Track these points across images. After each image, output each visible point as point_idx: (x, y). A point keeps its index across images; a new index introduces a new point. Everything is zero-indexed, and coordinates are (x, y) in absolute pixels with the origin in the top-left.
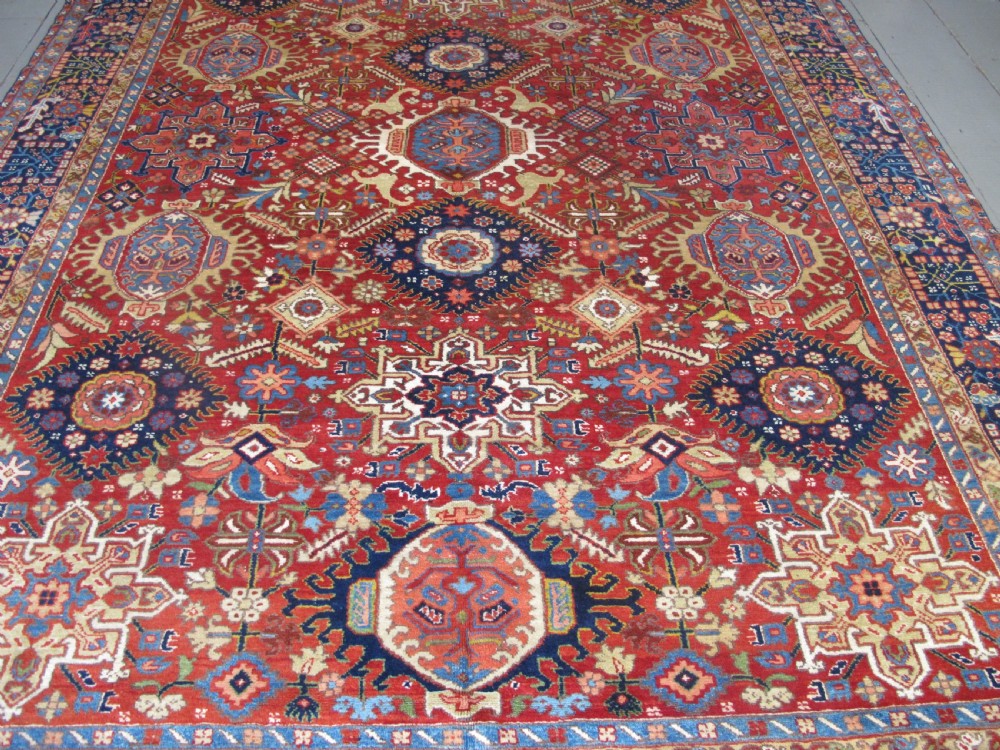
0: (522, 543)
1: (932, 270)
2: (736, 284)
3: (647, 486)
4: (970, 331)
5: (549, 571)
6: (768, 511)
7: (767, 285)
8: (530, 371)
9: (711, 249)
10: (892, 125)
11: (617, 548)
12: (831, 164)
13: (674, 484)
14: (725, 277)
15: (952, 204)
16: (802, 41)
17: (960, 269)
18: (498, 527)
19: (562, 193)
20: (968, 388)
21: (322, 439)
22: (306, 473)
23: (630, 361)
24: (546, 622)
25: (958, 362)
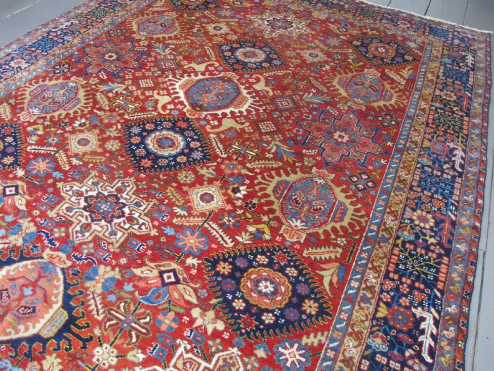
0: (67, 286)
1: (411, 255)
2: (284, 214)
3: (143, 292)
4: (404, 301)
5: (66, 306)
6: (189, 337)
7: (302, 222)
8: (143, 211)
9: (288, 191)
10: (462, 166)
11: (104, 312)
12: (402, 173)
13: (158, 297)
14: (282, 208)
15: (461, 223)
16: (445, 103)
17: (432, 263)
18: (64, 273)
19: (238, 134)
20: (371, 333)
21: (37, 200)
22: (19, 210)
23: (193, 228)
24: (42, 328)
25: (379, 315)
